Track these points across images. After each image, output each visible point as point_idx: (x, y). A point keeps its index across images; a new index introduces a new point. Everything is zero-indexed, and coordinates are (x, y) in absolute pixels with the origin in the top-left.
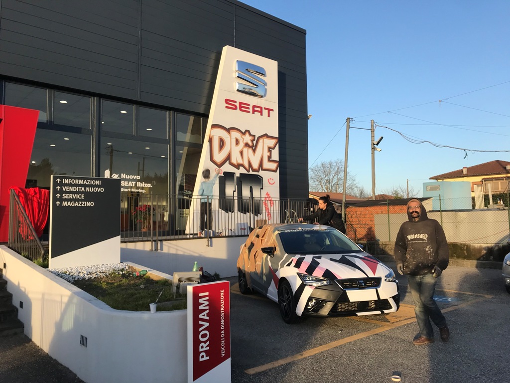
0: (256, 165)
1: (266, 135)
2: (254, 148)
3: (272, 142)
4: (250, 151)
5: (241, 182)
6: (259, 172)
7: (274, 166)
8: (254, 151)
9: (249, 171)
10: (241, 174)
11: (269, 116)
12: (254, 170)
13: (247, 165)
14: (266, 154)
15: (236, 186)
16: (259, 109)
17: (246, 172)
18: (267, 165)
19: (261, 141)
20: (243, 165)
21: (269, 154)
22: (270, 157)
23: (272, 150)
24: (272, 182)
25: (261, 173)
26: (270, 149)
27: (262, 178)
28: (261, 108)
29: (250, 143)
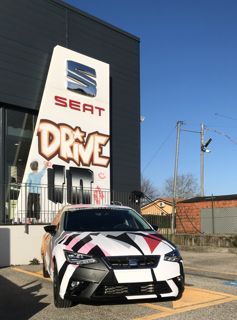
0: (86, 160)
1: (97, 133)
2: (85, 144)
3: (103, 140)
4: (81, 146)
5: (71, 175)
6: (89, 166)
7: (105, 161)
8: (85, 147)
9: (79, 165)
10: (70, 168)
11: (100, 115)
12: (84, 165)
13: (77, 159)
14: (97, 150)
15: (66, 179)
16: (90, 108)
17: (76, 166)
18: (97, 160)
19: (92, 137)
20: (73, 160)
21: (99, 150)
22: (100, 153)
23: (103, 147)
24: (102, 176)
25: (91, 168)
26: (101, 146)
27: (93, 172)
28: (92, 107)
29: (81, 140)
